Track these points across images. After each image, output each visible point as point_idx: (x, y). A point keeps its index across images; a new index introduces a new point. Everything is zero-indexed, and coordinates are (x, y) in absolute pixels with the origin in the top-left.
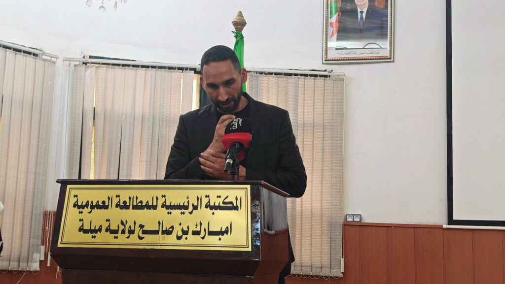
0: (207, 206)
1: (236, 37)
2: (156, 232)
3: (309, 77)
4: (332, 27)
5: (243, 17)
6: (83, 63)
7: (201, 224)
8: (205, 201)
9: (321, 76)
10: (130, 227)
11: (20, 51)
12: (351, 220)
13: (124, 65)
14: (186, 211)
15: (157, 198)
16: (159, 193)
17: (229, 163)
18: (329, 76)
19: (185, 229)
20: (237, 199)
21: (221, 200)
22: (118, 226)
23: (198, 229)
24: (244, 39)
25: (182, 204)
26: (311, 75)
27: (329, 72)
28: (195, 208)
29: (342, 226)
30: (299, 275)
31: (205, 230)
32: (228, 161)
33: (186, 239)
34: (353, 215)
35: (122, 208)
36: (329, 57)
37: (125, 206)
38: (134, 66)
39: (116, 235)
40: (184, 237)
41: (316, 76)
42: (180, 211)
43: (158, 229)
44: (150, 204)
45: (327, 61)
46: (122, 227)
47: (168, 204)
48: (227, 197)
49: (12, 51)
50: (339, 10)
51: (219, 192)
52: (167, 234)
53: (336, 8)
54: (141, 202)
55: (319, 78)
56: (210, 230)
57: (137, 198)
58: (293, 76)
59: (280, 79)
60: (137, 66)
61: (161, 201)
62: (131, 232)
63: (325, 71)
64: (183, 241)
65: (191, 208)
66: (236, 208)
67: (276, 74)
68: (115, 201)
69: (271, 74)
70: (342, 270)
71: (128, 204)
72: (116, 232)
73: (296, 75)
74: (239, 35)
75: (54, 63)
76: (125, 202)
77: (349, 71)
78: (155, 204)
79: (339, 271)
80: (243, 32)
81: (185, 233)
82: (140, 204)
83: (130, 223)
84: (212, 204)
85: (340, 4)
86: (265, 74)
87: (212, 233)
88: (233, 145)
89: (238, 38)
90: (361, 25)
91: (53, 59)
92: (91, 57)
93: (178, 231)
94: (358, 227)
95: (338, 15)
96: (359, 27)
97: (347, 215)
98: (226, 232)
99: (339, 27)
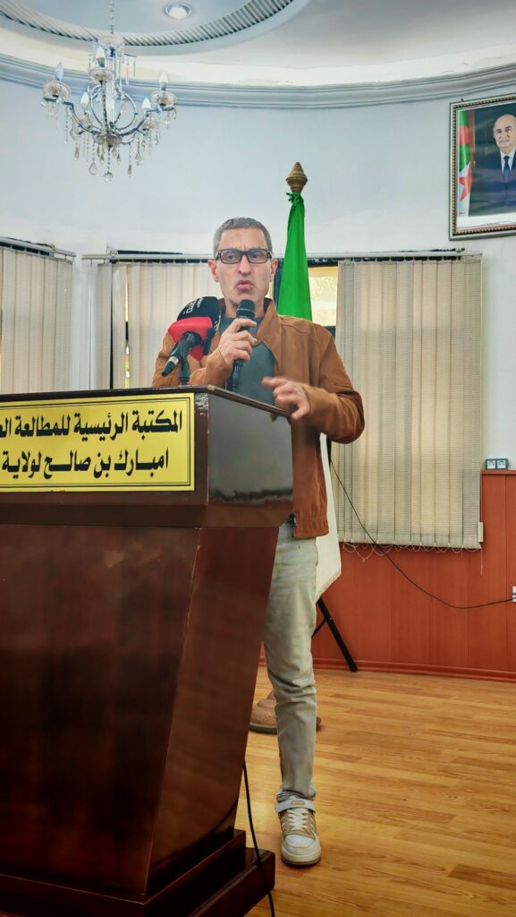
0: (134, 428)
1: (292, 199)
2: (66, 468)
3: (428, 261)
4: (463, 184)
5: (301, 170)
6: (111, 261)
7: (127, 453)
8: (132, 419)
9: (446, 258)
10: (34, 461)
11: (21, 248)
12: (493, 467)
13: (164, 261)
14: (107, 436)
15: (69, 419)
16: (71, 411)
17: (171, 363)
18: (460, 258)
19: (106, 462)
20: (175, 414)
21: (154, 417)
22: (19, 461)
23: (123, 461)
24: (305, 203)
25: (101, 426)
26: (432, 258)
27: (459, 252)
28: (119, 430)
29: (479, 475)
30: (417, 547)
31: (132, 462)
32: (171, 359)
33: (107, 475)
34: (496, 460)
35: (23, 434)
36: (458, 231)
37: (26, 432)
38: (178, 261)
39: (16, 473)
40: (104, 472)
41: (438, 258)
42: (98, 436)
43: (69, 463)
44: (60, 427)
45: (456, 235)
46: (23, 462)
47: (83, 426)
48: (162, 412)
49: (11, 248)
50: (472, 156)
51: (151, 406)
52: (82, 470)
53: (469, 154)
54: (48, 425)
55: (443, 261)
56: (139, 462)
57: (42, 419)
58: (405, 261)
59: (386, 266)
60: (182, 261)
61: (74, 422)
62: (36, 468)
63: (454, 250)
64: (102, 479)
65: (113, 431)
66: (174, 428)
67: (380, 259)
68: (15, 424)
69: (372, 259)
70: (481, 539)
71: (31, 428)
72: (15, 469)
73: (409, 259)
74: (296, 198)
75: (70, 262)
76: (27, 426)
77: (488, 248)
78: (66, 427)
79: (474, 540)
80: (304, 194)
81: (105, 467)
82: (46, 428)
83: (34, 456)
84: (142, 424)
85: (473, 149)
86: (365, 260)
87: (141, 466)
88: (185, 335)
89: (295, 202)
90: (507, 179)
91: (69, 258)
92: (120, 252)
93: (95, 465)
94: (503, 478)
95: (472, 163)
96: (502, 181)
97: (487, 460)
98: (161, 464)
99: (473, 183)
